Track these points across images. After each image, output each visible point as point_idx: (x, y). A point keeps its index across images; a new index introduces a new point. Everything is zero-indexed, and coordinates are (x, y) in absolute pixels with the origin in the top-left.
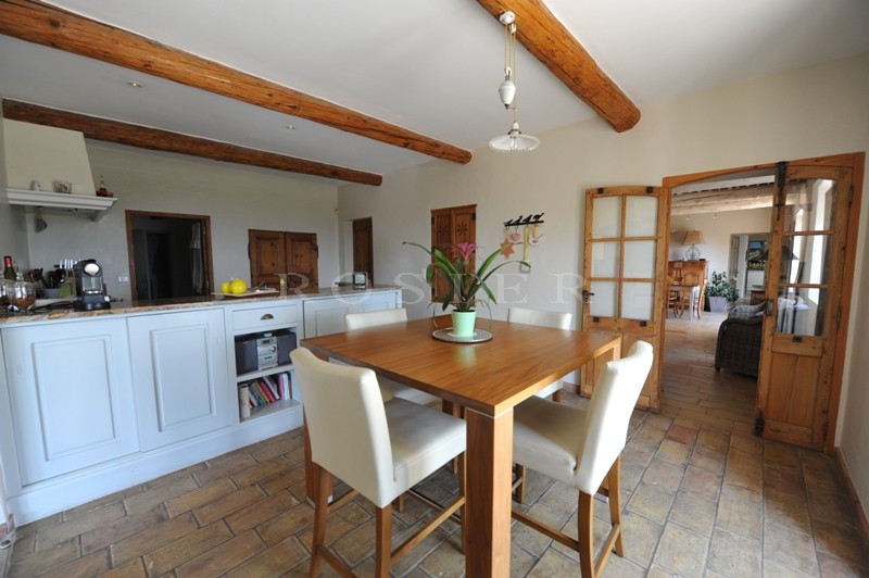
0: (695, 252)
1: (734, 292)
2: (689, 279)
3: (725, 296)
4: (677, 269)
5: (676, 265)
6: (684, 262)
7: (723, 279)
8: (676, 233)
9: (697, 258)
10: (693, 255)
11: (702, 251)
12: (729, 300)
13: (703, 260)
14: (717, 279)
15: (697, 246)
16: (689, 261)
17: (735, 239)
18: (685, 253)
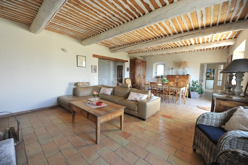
0: (185, 71)
1: (201, 90)
2: (182, 83)
3: (197, 91)
4: (177, 79)
5: (177, 77)
6: (180, 76)
7: (197, 84)
8: (177, 63)
9: (186, 74)
10: (184, 72)
11: (188, 71)
12: (199, 93)
13: (188, 75)
14: (194, 83)
15: (186, 68)
16: (182, 75)
17: (202, 66)
18: (181, 72)
